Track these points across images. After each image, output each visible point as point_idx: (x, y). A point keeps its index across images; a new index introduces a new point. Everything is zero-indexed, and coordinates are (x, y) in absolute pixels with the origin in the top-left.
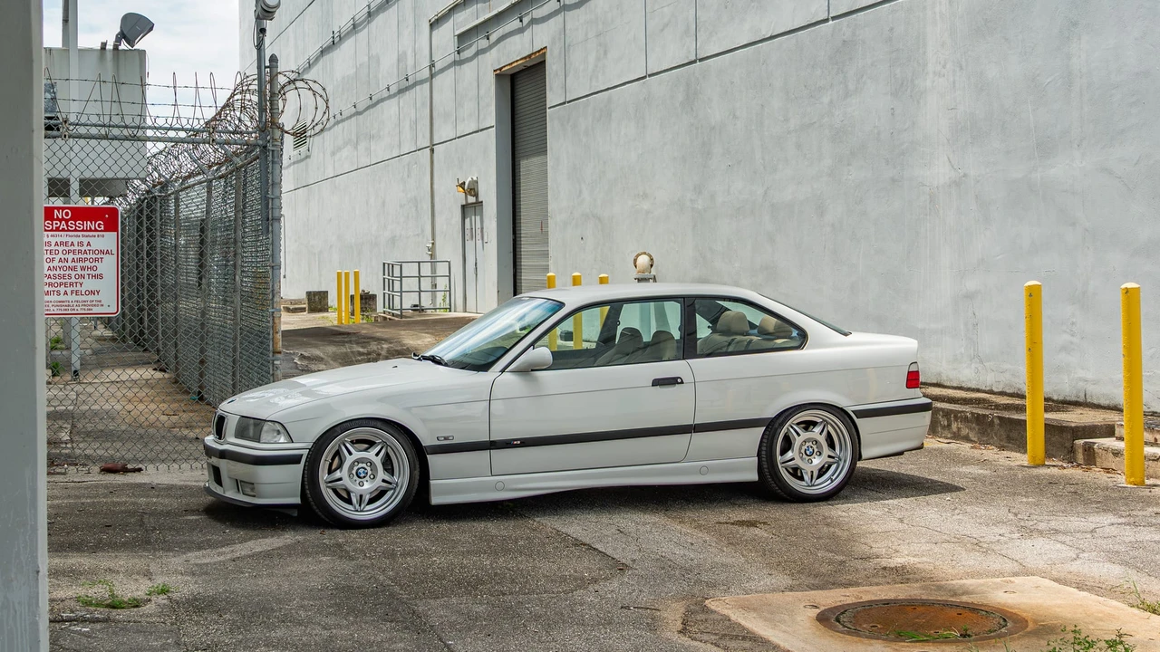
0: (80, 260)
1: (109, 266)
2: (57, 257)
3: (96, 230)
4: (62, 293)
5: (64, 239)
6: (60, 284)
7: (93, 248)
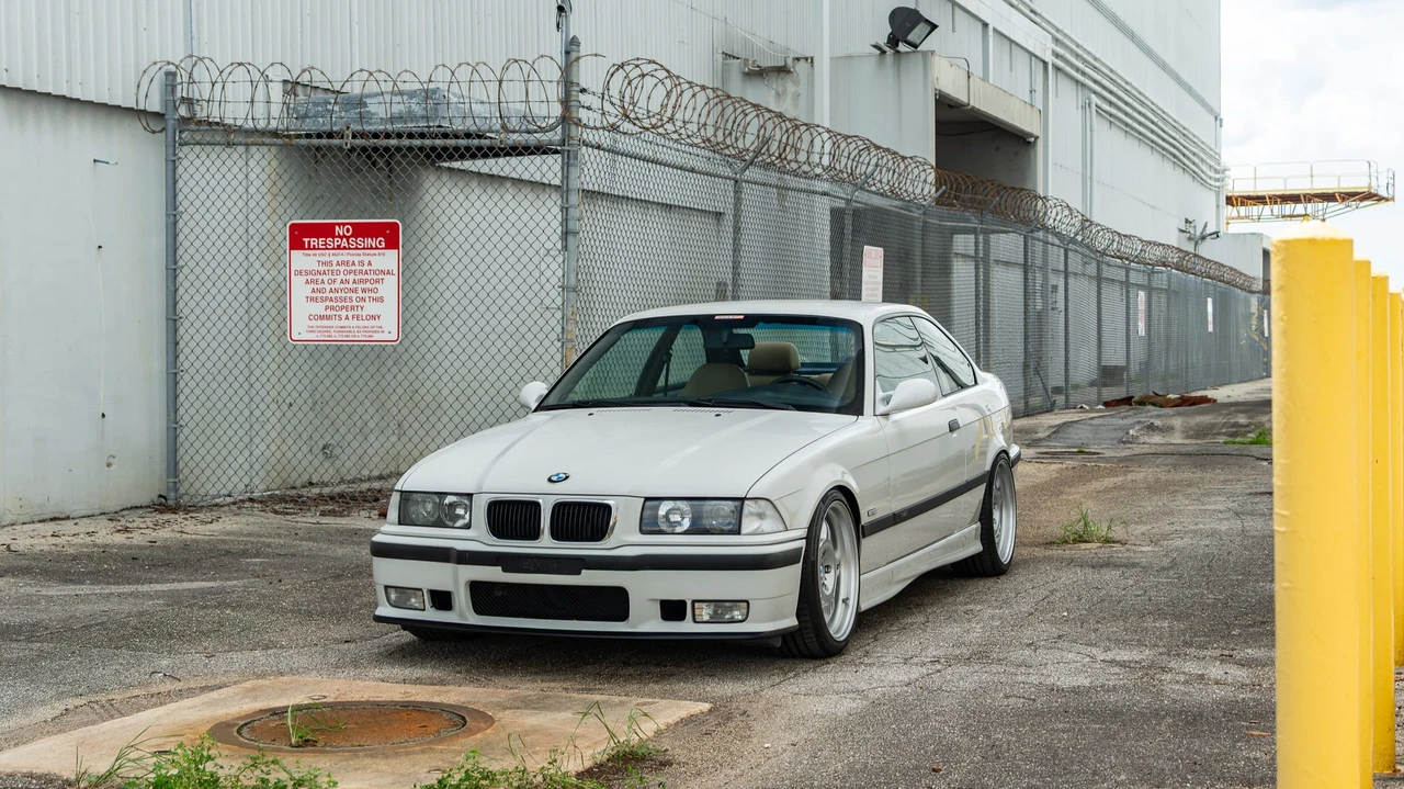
0: (361, 281)
1: (389, 288)
2: (339, 278)
3: (377, 248)
4: (344, 317)
5: (345, 258)
6: (342, 308)
7: (374, 267)
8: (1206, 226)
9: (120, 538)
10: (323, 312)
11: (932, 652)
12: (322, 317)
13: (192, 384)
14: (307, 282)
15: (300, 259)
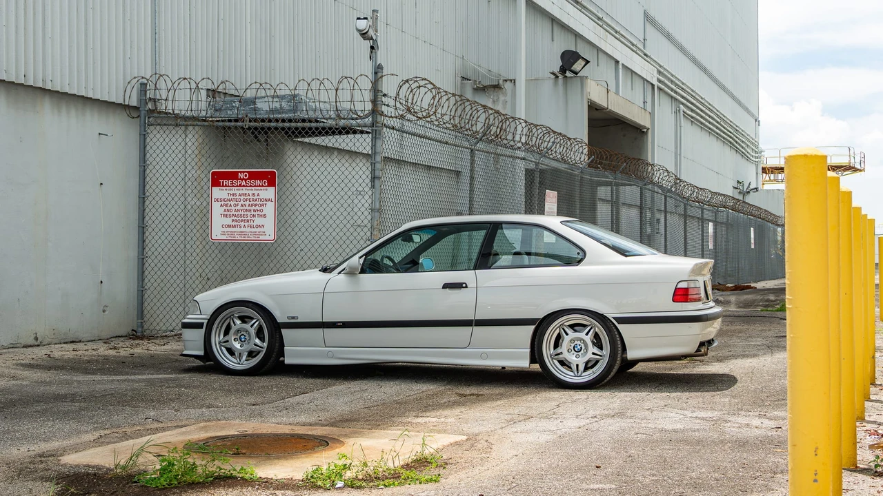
0: (253, 205)
1: (270, 209)
2: (240, 203)
3: (263, 186)
4: (242, 226)
5: (244, 192)
6: (242, 221)
7: (261, 197)
8: (750, 184)
9: (112, 352)
10: (231, 223)
11: (592, 413)
12: (229, 226)
13: (153, 265)
14: (221, 205)
15: (217, 192)
